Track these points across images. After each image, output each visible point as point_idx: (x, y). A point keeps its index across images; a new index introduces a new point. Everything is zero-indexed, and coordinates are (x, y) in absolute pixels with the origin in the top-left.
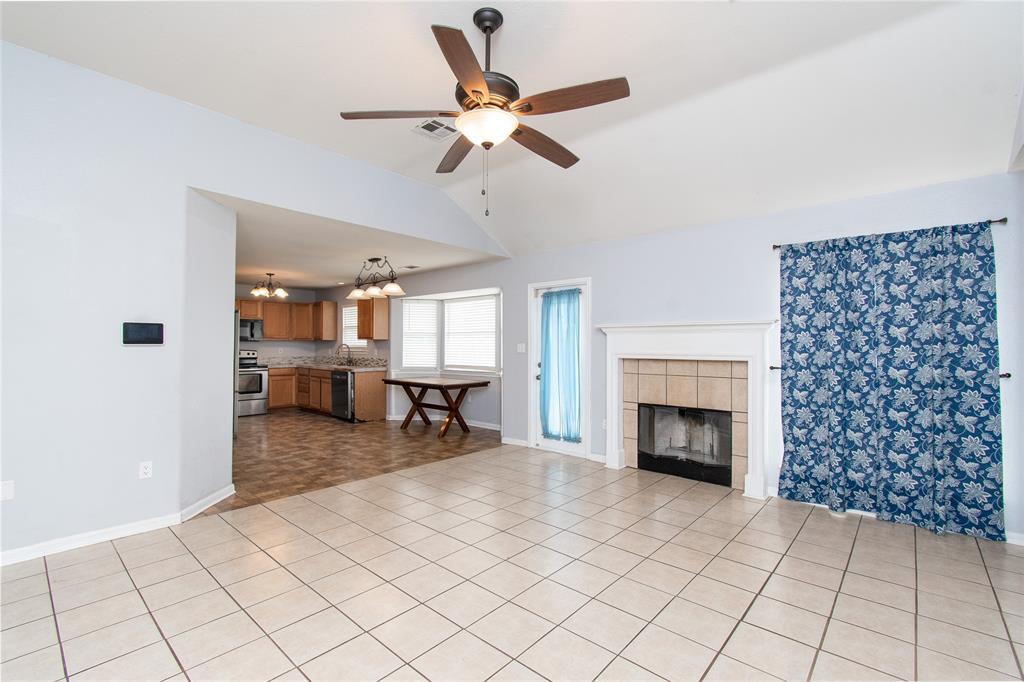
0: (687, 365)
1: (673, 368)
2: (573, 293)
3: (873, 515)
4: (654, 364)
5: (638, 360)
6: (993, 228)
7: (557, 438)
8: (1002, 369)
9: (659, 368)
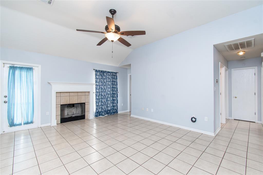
0: (75, 93)
1: (71, 94)
2: (30, 69)
3: (107, 115)
4: (66, 94)
5: (61, 92)
6: (117, 73)
7: (20, 124)
8: (118, 92)
9: (68, 94)
